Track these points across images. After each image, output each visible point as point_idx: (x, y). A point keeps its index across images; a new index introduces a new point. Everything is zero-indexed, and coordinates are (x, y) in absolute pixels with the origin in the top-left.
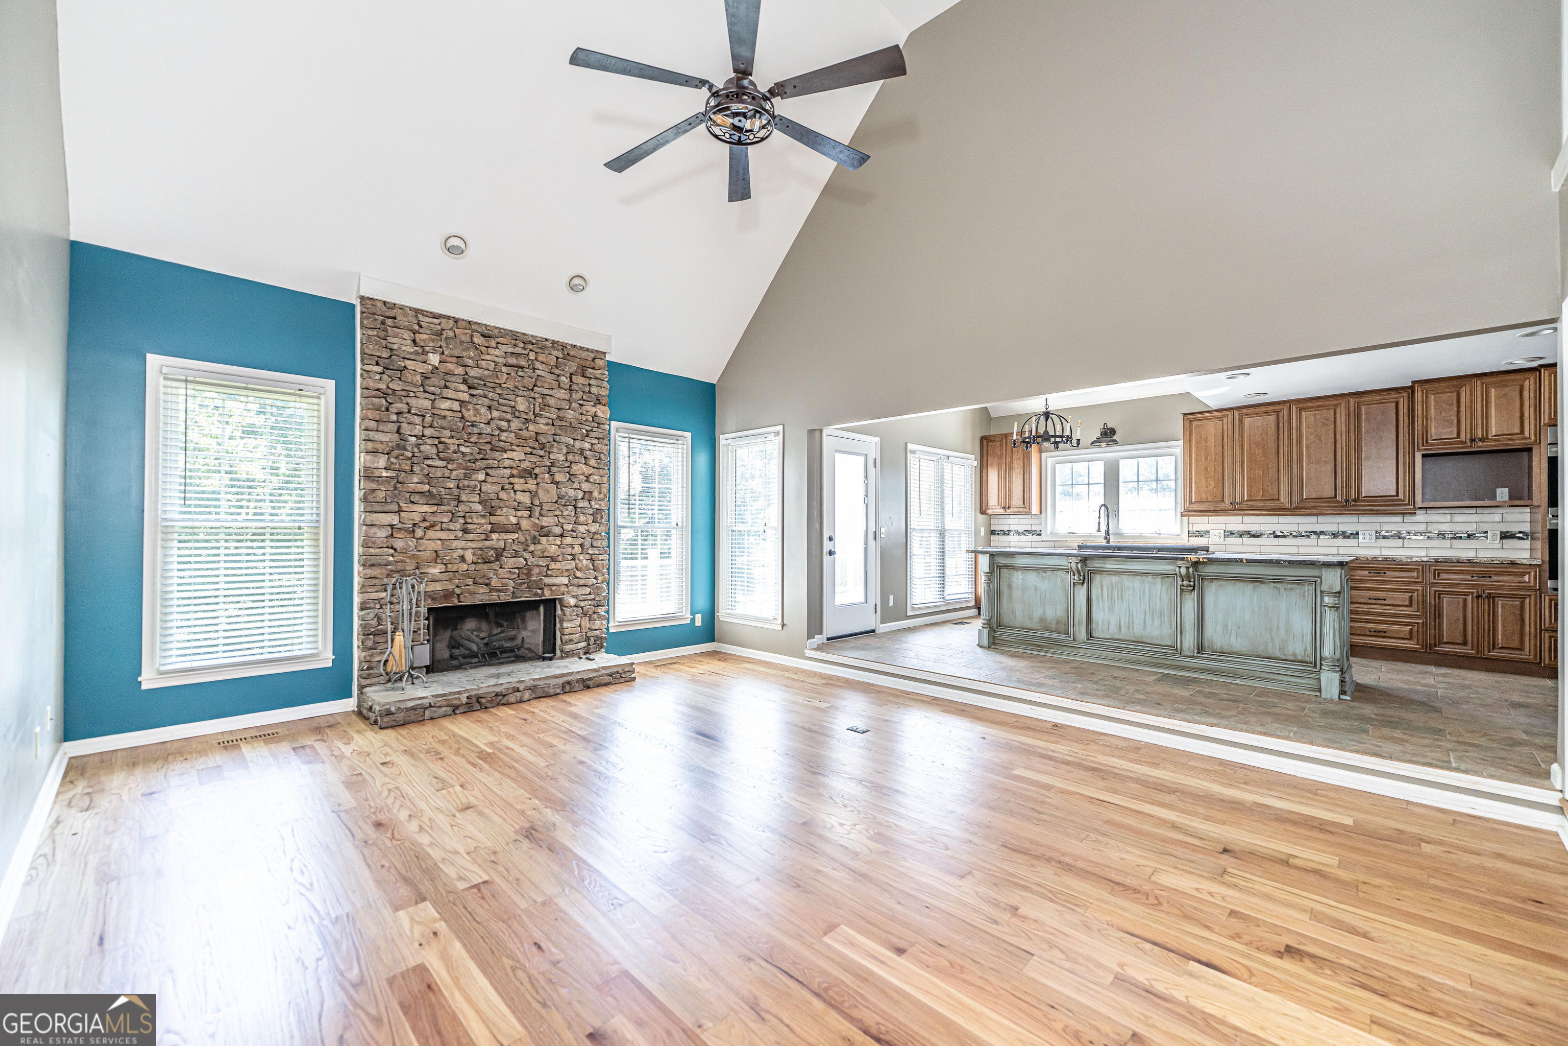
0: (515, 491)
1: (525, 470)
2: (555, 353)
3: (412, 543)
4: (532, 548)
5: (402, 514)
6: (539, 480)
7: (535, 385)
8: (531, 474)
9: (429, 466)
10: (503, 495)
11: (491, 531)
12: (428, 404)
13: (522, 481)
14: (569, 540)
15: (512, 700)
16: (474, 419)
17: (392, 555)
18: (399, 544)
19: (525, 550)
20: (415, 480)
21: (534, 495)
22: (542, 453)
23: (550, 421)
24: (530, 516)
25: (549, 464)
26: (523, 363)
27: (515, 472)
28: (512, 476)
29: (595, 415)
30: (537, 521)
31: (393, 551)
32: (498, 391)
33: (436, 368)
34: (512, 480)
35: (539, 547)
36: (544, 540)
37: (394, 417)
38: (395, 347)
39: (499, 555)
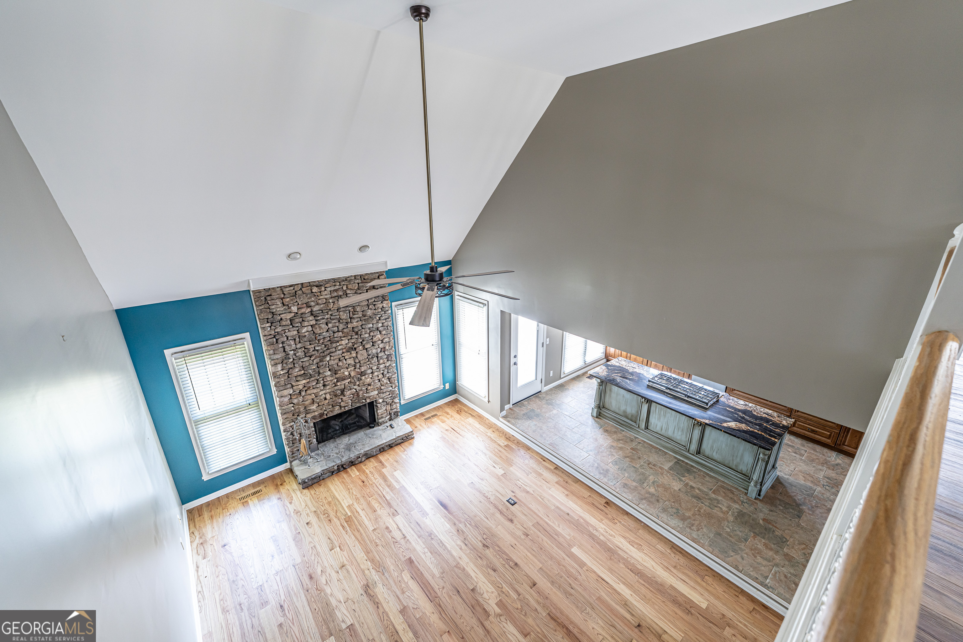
0: (346, 360)
1: (349, 348)
2: (357, 281)
3: (301, 399)
4: (358, 383)
5: (294, 388)
6: (357, 351)
8: (352, 349)
9: (302, 362)
10: (340, 364)
11: (337, 381)
12: (296, 332)
13: (349, 353)
14: (376, 374)
15: (357, 462)
16: (320, 332)
17: (293, 407)
18: (295, 401)
19: (354, 385)
20: (297, 370)
21: (355, 358)
22: (356, 337)
23: (359, 319)
24: (355, 368)
25: (361, 341)
26: (341, 293)
27: (344, 350)
28: (343, 353)
29: (383, 307)
30: (359, 370)
31: (292, 405)
32: (330, 313)
33: (297, 313)
34: (343, 355)
35: (361, 382)
36: (363, 378)
37: (281, 345)
38: (274, 311)
39: (343, 391)
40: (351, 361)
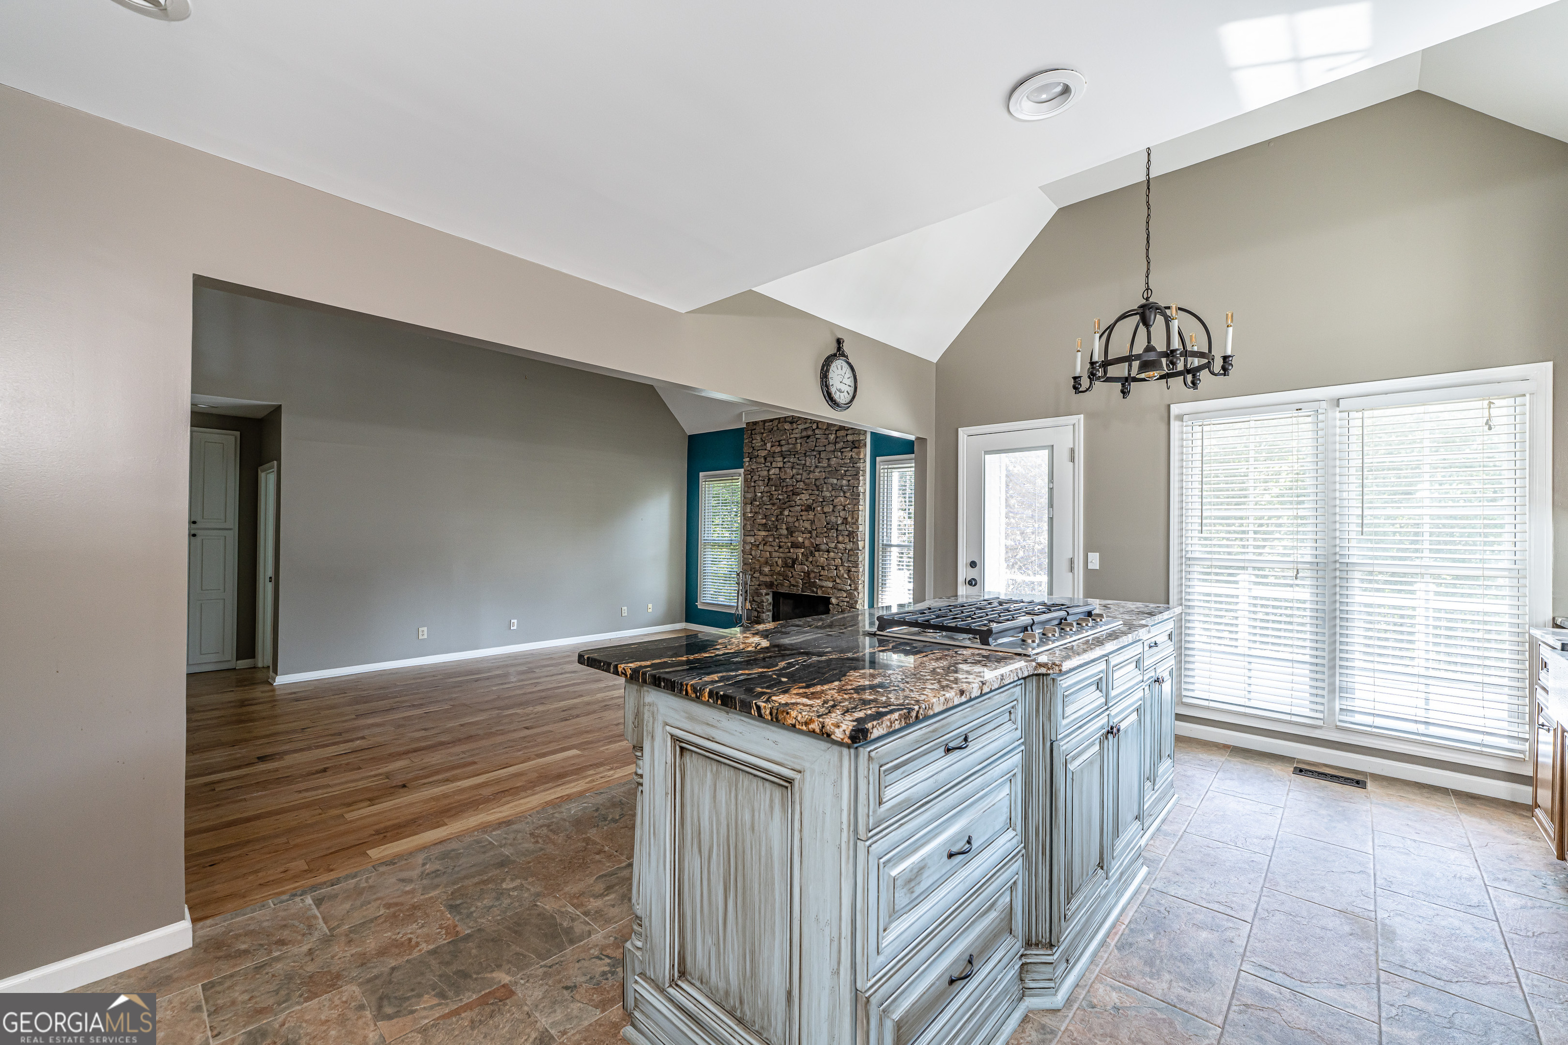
0: (803, 521)
1: (808, 506)
3: (758, 553)
4: (810, 559)
5: (756, 537)
6: (815, 512)
7: (816, 446)
8: (811, 508)
9: (766, 509)
10: (797, 524)
11: (792, 547)
12: (765, 473)
13: (806, 513)
14: (832, 554)
16: (784, 477)
17: (753, 559)
19: (807, 560)
20: (760, 517)
21: (813, 522)
22: (817, 493)
23: (823, 469)
24: (811, 537)
25: (821, 500)
27: (803, 508)
28: (802, 511)
29: (852, 457)
30: (813, 541)
31: (753, 557)
32: (796, 456)
33: (769, 451)
34: (801, 513)
35: (815, 558)
36: (817, 554)
37: (753, 484)
39: (794, 561)
40: (807, 525)
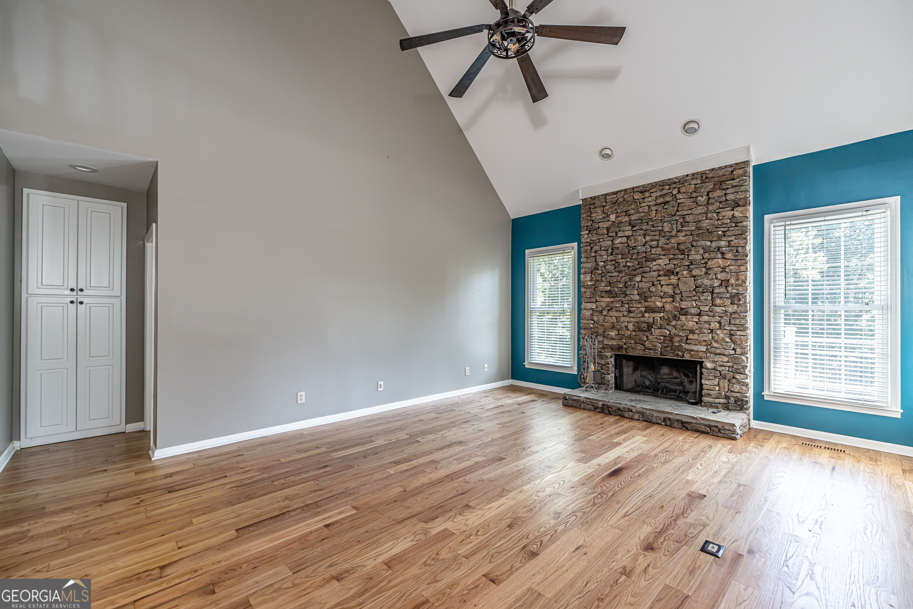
0: (662, 286)
1: (669, 270)
2: (695, 181)
3: (601, 318)
4: (674, 323)
5: (597, 303)
6: (679, 276)
7: (678, 211)
8: (673, 272)
9: (610, 276)
10: (653, 289)
11: (645, 312)
12: (609, 243)
13: (666, 278)
14: (705, 318)
16: (634, 245)
17: (593, 324)
18: (595, 318)
19: (668, 324)
20: (603, 285)
21: (675, 287)
22: (682, 257)
23: (689, 233)
24: (673, 301)
25: (687, 264)
26: (668, 199)
27: (661, 273)
28: (659, 276)
29: (733, 216)
30: (677, 305)
31: (593, 322)
32: (650, 223)
33: (614, 222)
34: (659, 278)
35: (679, 322)
36: (683, 318)
37: (593, 254)
38: (594, 218)
39: (650, 327)
40: (669, 290)
